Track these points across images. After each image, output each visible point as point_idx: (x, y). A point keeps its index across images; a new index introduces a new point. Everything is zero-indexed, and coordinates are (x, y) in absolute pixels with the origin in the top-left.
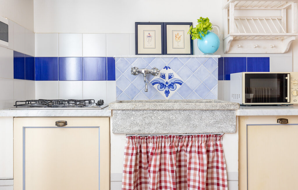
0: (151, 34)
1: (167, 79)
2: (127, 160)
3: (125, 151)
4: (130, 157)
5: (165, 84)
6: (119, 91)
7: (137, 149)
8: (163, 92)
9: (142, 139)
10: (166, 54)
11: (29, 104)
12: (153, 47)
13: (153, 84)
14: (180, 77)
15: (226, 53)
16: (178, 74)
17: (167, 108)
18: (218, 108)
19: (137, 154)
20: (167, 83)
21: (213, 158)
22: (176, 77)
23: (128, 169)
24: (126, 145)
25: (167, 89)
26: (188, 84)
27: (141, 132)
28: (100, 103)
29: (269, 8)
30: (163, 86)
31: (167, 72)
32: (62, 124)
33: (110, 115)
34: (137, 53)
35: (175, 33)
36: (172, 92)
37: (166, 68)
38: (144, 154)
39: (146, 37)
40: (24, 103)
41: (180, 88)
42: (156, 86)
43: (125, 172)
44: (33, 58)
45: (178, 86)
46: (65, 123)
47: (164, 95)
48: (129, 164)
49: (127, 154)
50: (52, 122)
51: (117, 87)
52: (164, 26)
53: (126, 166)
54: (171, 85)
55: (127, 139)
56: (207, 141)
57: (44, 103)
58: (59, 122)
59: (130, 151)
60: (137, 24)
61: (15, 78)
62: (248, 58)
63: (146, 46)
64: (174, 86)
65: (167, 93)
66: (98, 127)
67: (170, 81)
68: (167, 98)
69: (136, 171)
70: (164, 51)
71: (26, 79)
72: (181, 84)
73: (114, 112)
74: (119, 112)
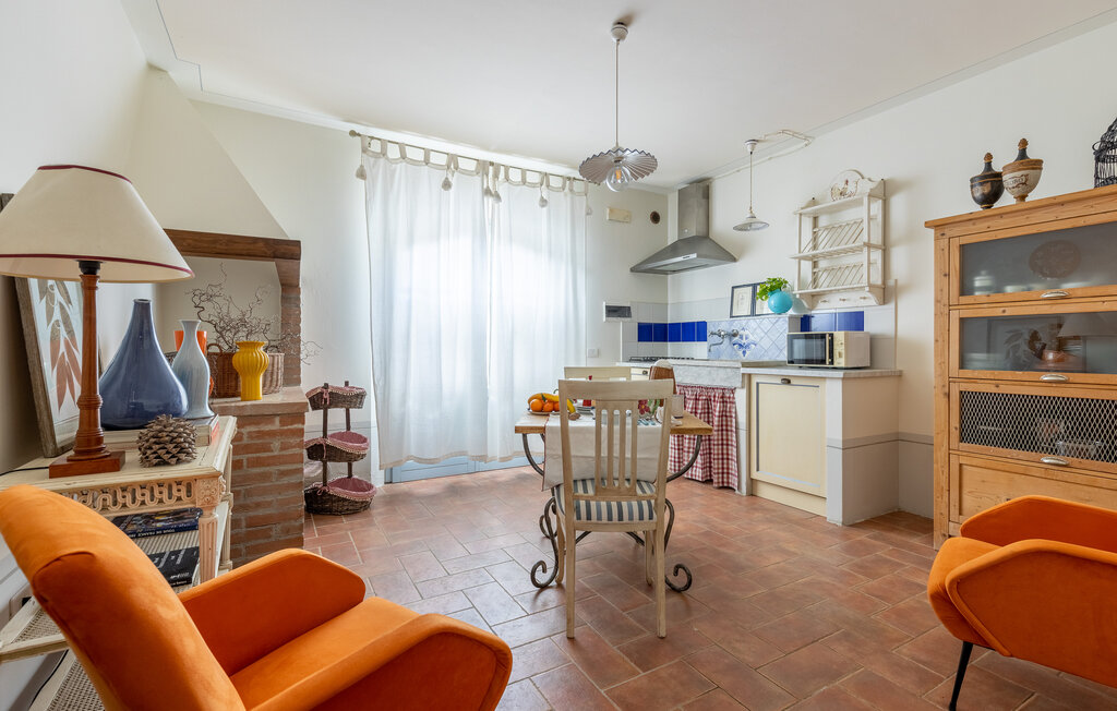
0: (744, 296)
1: (744, 341)
5: (742, 345)
6: (708, 352)
8: (741, 353)
10: (755, 315)
12: (745, 308)
13: (734, 345)
22: (751, 338)
25: (744, 349)
31: (744, 334)
34: (731, 317)
36: (748, 353)
39: (739, 300)
41: (754, 348)
42: (735, 347)
44: (666, 324)
47: (742, 355)
52: (755, 287)
60: (733, 288)
61: (639, 341)
63: (738, 309)
64: (750, 346)
65: (744, 353)
67: (746, 342)
70: (753, 313)
71: (655, 341)
72: (755, 345)
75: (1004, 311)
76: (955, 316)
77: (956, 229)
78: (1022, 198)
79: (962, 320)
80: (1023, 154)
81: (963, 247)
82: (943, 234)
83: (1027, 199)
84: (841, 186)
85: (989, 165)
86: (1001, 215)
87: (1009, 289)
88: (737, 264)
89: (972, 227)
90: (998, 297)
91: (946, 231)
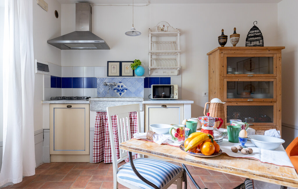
0: (115, 67)
1: (120, 88)
2: (96, 122)
3: (96, 118)
4: (97, 121)
5: (119, 90)
6: (98, 93)
7: (100, 117)
8: (118, 94)
9: (103, 113)
10: (122, 76)
11: (57, 99)
12: (116, 72)
13: (114, 90)
14: (127, 86)
15: (150, 75)
16: (126, 85)
17: (113, 100)
18: (134, 100)
19: (101, 119)
20: (120, 89)
21: (134, 121)
22: (125, 86)
23: (96, 126)
24: (96, 116)
25: (120, 92)
26: (130, 90)
27: (102, 110)
28: (88, 98)
29: (167, 54)
30: (118, 90)
31: (120, 85)
32: (69, 107)
33: (89, 103)
34: (108, 76)
35: (126, 66)
36: (123, 94)
37: (120, 82)
38: (104, 119)
39: (112, 68)
40: (55, 98)
41: (126, 92)
42: (115, 91)
43: (95, 127)
44: (61, 78)
45: (126, 91)
46: (71, 106)
47: (119, 95)
48: (97, 123)
49: (96, 119)
50: (65, 106)
51: (97, 91)
52: (121, 63)
53: (96, 124)
54: (122, 90)
55: (97, 113)
56: (130, 114)
57: (64, 98)
58: (68, 106)
59: (98, 118)
60: (108, 62)
61: (51, 87)
62: (160, 78)
63: (112, 72)
64: (124, 91)
65: (120, 94)
66: (85, 108)
67: (121, 88)
68: (120, 96)
69: (100, 127)
70: (121, 75)
71: (57, 88)
72: (127, 90)
73: (91, 102)
74: (93, 102)
75: (239, 80)
76: (226, 80)
77: (226, 51)
78: (235, 45)
79: (228, 82)
80: (235, 32)
81: (227, 58)
82: (222, 52)
83: (236, 46)
84: (162, 27)
85: (223, 33)
86: (238, 50)
87: (236, 73)
88: (110, 50)
89: (230, 52)
90: (233, 75)
91: (223, 51)
